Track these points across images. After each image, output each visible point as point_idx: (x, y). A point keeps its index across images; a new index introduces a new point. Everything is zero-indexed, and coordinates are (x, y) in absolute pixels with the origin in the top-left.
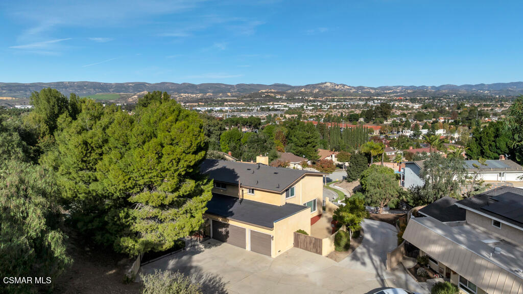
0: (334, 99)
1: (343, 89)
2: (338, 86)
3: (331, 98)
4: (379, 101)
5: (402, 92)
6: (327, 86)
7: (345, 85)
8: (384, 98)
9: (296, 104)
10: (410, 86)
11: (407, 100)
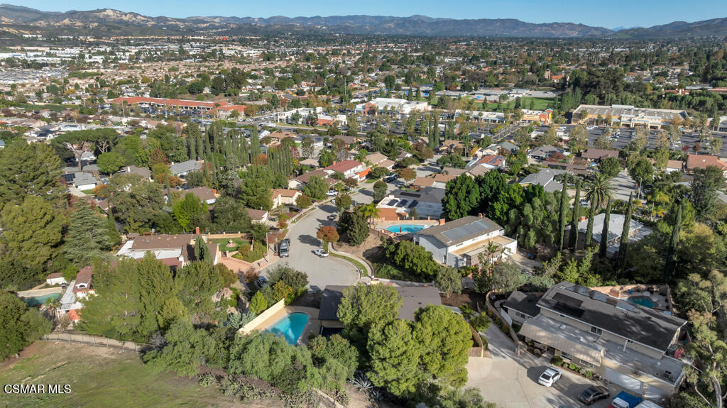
0: (128, 40)
1: (134, 21)
2: (126, 15)
3: (122, 38)
4: (198, 44)
5: (223, 28)
6: (108, 16)
7: (137, 14)
8: (202, 38)
9: (68, 50)
10: (233, 18)
11: (234, 40)
